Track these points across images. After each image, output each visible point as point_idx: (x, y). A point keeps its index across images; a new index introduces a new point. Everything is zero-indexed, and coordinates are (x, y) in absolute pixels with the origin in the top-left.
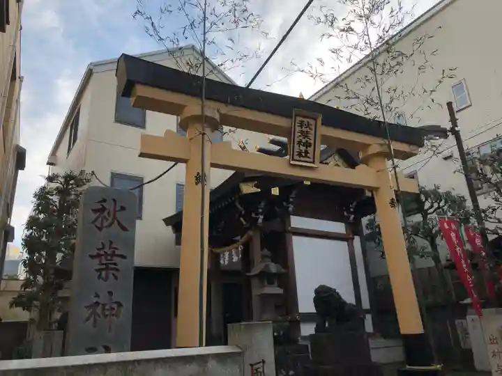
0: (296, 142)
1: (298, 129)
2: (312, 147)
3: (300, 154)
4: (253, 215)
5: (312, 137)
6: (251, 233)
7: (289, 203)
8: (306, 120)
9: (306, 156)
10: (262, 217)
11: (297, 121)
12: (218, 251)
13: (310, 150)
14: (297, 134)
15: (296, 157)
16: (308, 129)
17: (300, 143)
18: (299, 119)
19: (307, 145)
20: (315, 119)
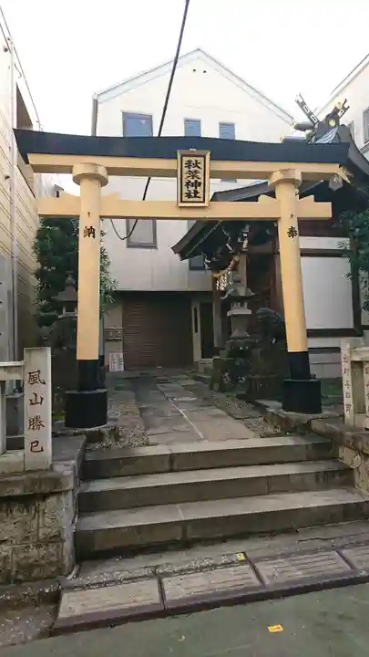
0: (184, 184)
1: (185, 170)
2: (202, 185)
3: (189, 195)
4: (239, 240)
5: (201, 175)
6: (236, 258)
8: (193, 159)
9: (195, 196)
11: (184, 162)
12: (216, 275)
13: (200, 189)
14: (184, 176)
15: (185, 199)
16: (196, 168)
17: (188, 184)
18: (185, 159)
19: (197, 184)
20: (205, 157)
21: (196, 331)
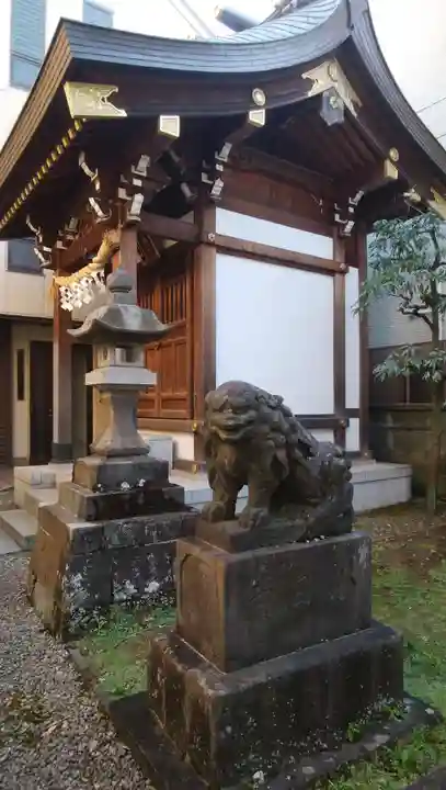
4: (122, 194)
7: (214, 175)
10: (139, 198)
12: (61, 280)
21: (21, 397)
